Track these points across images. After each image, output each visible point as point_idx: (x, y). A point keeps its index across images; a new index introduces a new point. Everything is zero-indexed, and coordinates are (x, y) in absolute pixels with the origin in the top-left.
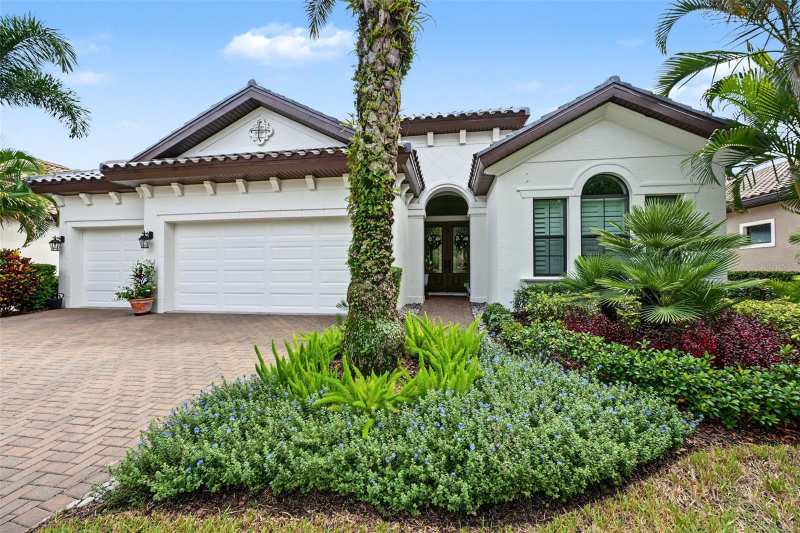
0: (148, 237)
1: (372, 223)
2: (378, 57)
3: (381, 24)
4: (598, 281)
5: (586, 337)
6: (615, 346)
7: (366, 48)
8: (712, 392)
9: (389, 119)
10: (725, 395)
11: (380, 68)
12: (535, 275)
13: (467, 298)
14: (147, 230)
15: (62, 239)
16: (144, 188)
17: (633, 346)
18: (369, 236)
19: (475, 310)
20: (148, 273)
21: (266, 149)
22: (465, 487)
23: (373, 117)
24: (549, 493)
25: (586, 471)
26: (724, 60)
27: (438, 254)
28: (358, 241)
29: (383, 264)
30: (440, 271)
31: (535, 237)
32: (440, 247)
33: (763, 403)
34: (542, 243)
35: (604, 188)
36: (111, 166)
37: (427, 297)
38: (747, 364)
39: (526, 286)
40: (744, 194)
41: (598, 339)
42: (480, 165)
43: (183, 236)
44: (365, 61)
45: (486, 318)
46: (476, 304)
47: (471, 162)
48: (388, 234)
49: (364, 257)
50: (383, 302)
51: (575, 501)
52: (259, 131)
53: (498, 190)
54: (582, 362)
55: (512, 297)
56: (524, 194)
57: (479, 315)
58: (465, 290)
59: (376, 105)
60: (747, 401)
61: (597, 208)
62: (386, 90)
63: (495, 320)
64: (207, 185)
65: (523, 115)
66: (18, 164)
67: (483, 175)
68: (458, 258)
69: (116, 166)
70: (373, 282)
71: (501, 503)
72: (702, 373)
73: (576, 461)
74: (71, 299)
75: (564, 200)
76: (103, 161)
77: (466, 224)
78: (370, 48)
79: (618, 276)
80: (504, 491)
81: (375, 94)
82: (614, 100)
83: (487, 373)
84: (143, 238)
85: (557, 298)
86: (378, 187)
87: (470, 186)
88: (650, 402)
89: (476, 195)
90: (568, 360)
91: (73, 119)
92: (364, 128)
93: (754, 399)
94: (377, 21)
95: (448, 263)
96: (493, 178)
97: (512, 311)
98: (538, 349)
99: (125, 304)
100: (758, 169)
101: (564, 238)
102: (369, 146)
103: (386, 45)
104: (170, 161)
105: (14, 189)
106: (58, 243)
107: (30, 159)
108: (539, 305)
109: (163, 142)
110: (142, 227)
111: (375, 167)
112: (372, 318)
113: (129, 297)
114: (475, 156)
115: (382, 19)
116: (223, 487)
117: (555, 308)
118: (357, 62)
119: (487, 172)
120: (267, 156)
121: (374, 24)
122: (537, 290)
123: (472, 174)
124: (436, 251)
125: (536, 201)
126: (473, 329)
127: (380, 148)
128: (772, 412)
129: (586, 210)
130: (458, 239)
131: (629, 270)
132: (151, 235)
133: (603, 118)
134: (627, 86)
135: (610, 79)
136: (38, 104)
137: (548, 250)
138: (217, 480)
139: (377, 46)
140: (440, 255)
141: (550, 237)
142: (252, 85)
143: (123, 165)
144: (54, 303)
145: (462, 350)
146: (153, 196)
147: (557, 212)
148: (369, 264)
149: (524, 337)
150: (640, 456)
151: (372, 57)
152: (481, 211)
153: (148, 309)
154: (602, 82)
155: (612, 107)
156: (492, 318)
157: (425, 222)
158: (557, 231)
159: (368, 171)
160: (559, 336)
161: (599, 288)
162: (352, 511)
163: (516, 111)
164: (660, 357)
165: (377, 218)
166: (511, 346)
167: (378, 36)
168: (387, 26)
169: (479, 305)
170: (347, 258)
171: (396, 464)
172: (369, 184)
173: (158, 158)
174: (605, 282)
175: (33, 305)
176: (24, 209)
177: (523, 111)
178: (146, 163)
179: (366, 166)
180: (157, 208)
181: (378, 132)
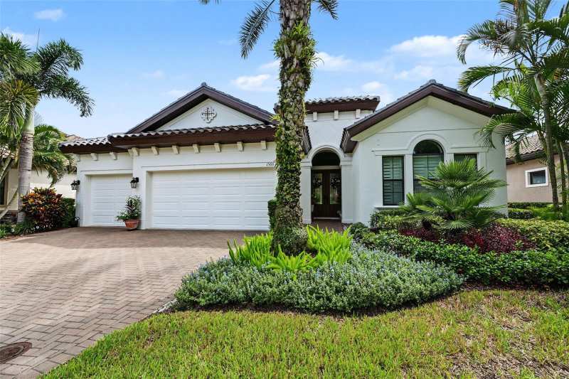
0: (136, 181)
1: (290, 174)
2: (293, 83)
3: (294, 66)
4: (417, 207)
5: (411, 238)
6: (426, 242)
7: (286, 78)
8: (477, 265)
9: (299, 116)
10: (483, 267)
11: (294, 89)
12: (384, 204)
13: (340, 221)
14: (135, 176)
15: (79, 182)
16: (134, 150)
17: (437, 243)
18: (288, 181)
19: (345, 227)
20: (136, 204)
21: (211, 125)
22: (345, 299)
23: (290, 116)
24: (385, 303)
25: (402, 294)
26: (499, 72)
27: (319, 192)
28: (281, 184)
29: (296, 197)
30: (321, 203)
31: (384, 181)
32: (321, 187)
33: (502, 270)
34: (388, 184)
35: (428, 149)
36: (115, 136)
37: (313, 220)
38: (499, 251)
39: (378, 212)
40: (522, 151)
41: (417, 239)
42: (348, 134)
43: (157, 180)
44: (285, 85)
45: (352, 232)
46: (346, 224)
47: (342, 133)
48: (298, 180)
49: (285, 193)
50: (295, 218)
51: (397, 307)
52: (208, 114)
53: (360, 150)
54: (408, 252)
55: (370, 219)
56: (377, 153)
57: (347, 230)
58: (339, 216)
59: (292, 109)
60: (494, 269)
61: (423, 162)
62: (297, 101)
63: (358, 232)
64: (174, 148)
65: (375, 101)
66: (47, 134)
67: (349, 140)
68: (333, 194)
69: (119, 137)
70: (290, 207)
71: (362, 307)
72: (472, 256)
73: (398, 290)
74: (84, 221)
75: (402, 157)
76: (110, 133)
77: (339, 171)
78: (288, 79)
79: (430, 204)
80: (364, 302)
81: (291, 104)
82: (433, 94)
83: (354, 257)
84: (133, 182)
85: (398, 218)
86: (293, 154)
87: (341, 146)
88: (441, 269)
89: (345, 152)
90: (400, 250)
91: (84, 105)
92: (285, 122)
93: (498, 269)
94: (293, 64)
95: (326, 197)
96: (356, 143)
97: (369, 227)
98: (384, 245)
99: (122, 224)
100: (530, 135)
101: (402, 181)
102: (288, 132)
103: (297, 77)
104: (153, 133)
105: (45, 150)
106: (76, 184)
107: (56, 131)
108: (386, 223)
109: (147, 121)
110: (131, 175)
111: (291, 143)
112: (290, 227)
113: (125, 219)
114: (345, 129)
115: (295, 63)
116: (230, 301)
117: (395, 224)
118: (280, 86)
119: (353, 139)
120: (214, 130)
121: (290, 67)
122: (385, 214)
123: (343, 140)
124: (318, 189)
125: (384, 157)
126: (346, 236)
127: (294, 133)
128: (508, 275)
129: (415, 163)
130: (333, 181)
131: (435, 200)
132: (137, 179)
133: (426, 105)
134: (441, 86)
135: (430, 81)
136: (65, 96)
137: (392, 189)
138: (226, 298)
139: (292, 78)
140: (321, 192)
141: (393, 180)
142: (204, 86)
143: (123, 136)
144: (74, 224)
145: (340, 246)
146: (139, 154)
147: (398, 164)
148: (288, 197)
149: (376, 239)
150: (431, 291)
151: (289, 83)
152: (349, 163)
153: (136, 227)
154: (425, 83)
155: (431, 99)
156: (357, 231)
157: (312, 170)
158: (397, 176)
159: (288, 146)
160: (396, 238)
161: (420, 211)
162: (293, 312)
163: (371, 98)
164: (449, 247)
165: (292, 172)
166: (368, 245)
167: (293, 73)
168: (298, 67)
169: (348, 225)
170: (275, 193)
171: (311, 292)
172: (288, 153)
173: (145, 131)
174: (422, 207)
175: (62, 224)
176: (51, 162)
177: (375, 99)
178: (137, 135)
179: (286, 143)
180: (141, 162)
181: (293, 124)
